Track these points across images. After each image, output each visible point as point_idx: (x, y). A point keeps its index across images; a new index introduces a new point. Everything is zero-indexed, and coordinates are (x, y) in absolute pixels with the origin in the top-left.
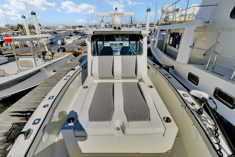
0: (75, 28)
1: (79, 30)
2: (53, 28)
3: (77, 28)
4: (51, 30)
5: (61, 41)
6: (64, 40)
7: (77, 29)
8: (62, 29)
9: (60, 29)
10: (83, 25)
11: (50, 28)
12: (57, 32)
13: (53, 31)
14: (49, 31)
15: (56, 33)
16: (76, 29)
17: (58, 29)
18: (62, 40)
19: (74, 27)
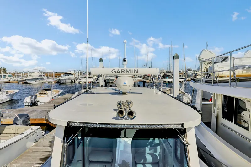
0: (60, 76)
1: (64, 80)
2: (24, 75)
3: (62, 75)
4: (20, 79)
5: (31, 98)
6: (36, 96)
7: (62, 77)
8: (37, 77)
9: (34, 77)
10: (72, 72)
11: (19, 76)
12: (28, 82)
13: (22, 80)
14: (16, 79)
15: (26, 83)
16: (60, 78)
17: (30, 78)
18: (33, 97)
19: (57, 74)
